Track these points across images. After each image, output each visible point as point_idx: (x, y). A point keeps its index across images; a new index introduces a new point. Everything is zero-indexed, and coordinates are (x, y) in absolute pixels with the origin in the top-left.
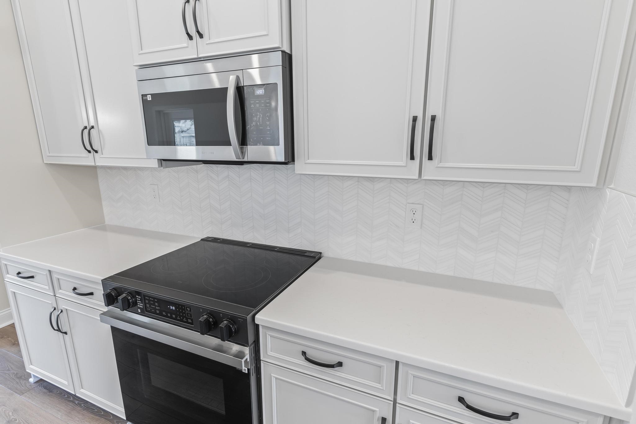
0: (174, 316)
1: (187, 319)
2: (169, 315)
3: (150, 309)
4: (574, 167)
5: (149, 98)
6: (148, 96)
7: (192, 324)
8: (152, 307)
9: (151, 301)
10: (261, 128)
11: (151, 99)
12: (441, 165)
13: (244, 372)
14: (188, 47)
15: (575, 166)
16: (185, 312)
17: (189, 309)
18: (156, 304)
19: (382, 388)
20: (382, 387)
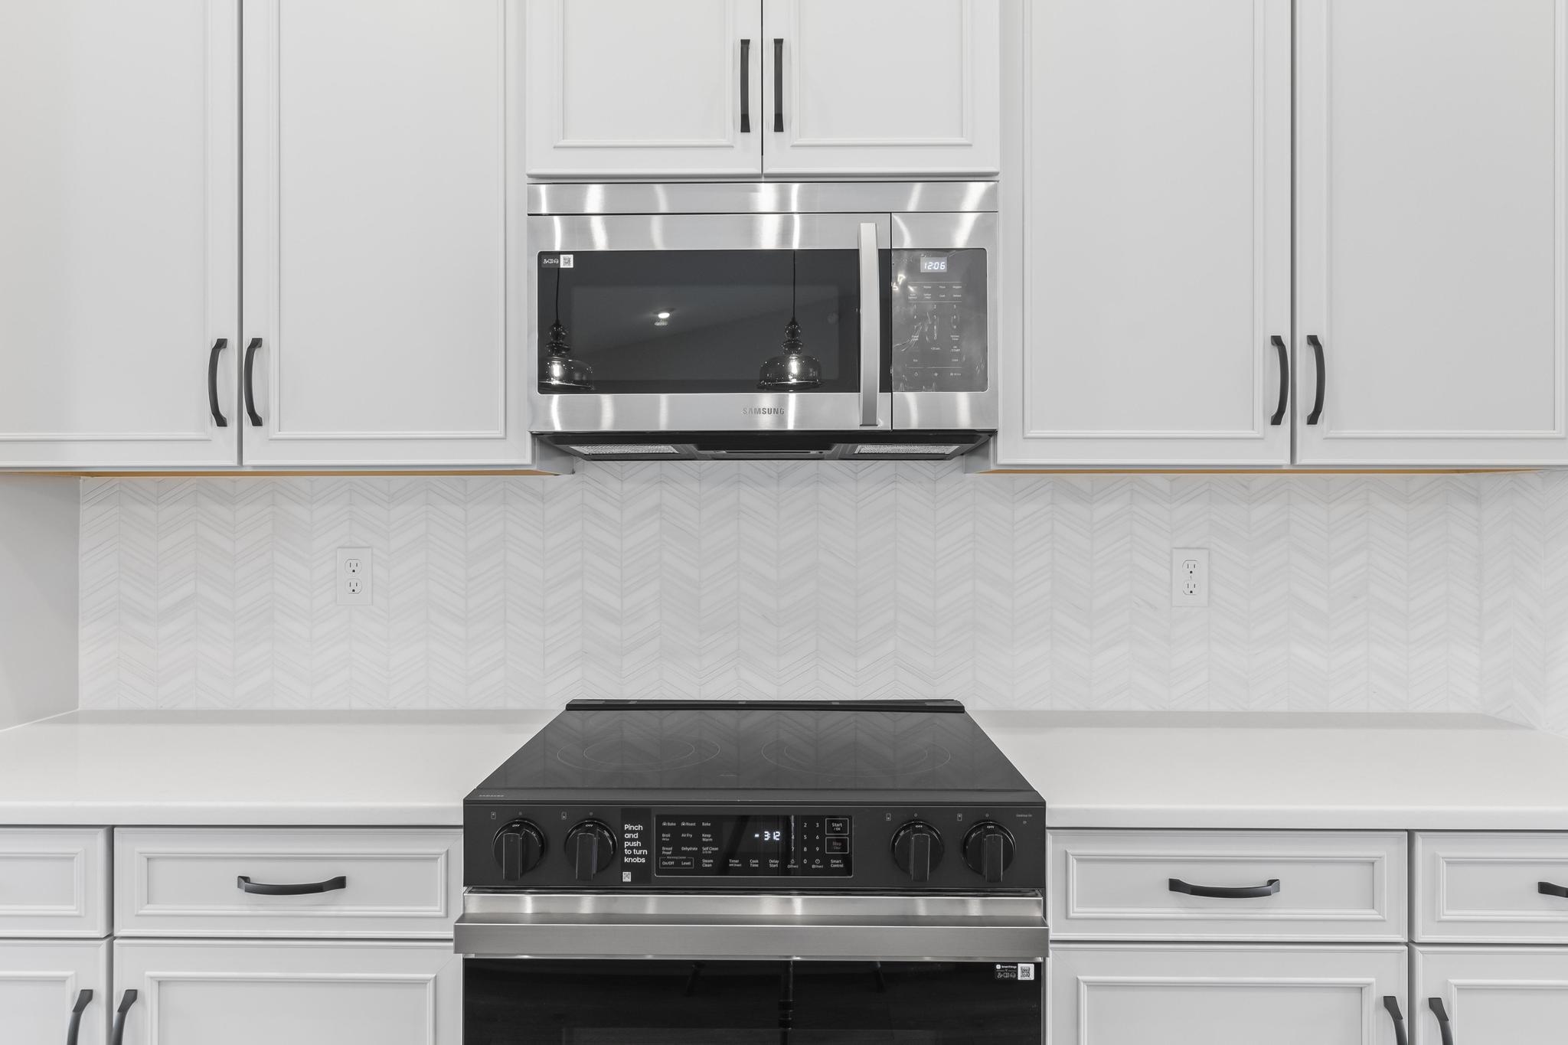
0: (774, 863)
1: (826, 860)
2: (754, 863)
3: (672, 863)
4: (1554, 432)
5: (567, 263)
6: (562, 256)
7: (848, 870)
8: (685, 853)
9: (687, 829)
10: (934, 348)
11: (572, 266)
12: (1333, 433)
13: (1024, 979)
14: (733, 147)
15: (1554, 429)
16: (823, 836)
17: (838, 826)
18: (706, 837)
19: (1380, 917)
20: (1380, 915)
